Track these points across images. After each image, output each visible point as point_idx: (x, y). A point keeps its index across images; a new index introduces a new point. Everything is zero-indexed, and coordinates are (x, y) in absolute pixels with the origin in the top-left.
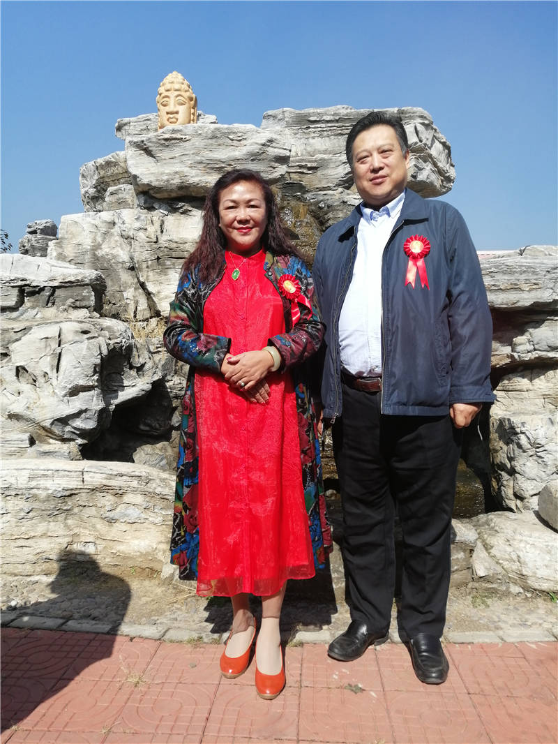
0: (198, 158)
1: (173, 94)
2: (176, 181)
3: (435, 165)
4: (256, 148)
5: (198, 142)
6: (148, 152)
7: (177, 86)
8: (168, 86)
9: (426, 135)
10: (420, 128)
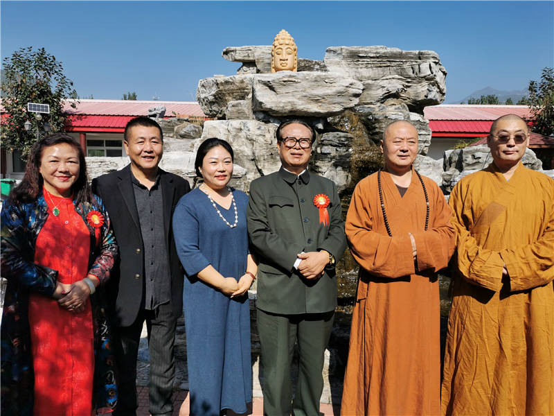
0: (304, 94)
1: (284, 47)
2: (289, 108)
3: (439, 87)
4: (341, 89)
5: (305, 84)
6: (272, 88)
7: (287, 42)
8: (281, 42)
9: (435, 68)
10: (433, 65)
